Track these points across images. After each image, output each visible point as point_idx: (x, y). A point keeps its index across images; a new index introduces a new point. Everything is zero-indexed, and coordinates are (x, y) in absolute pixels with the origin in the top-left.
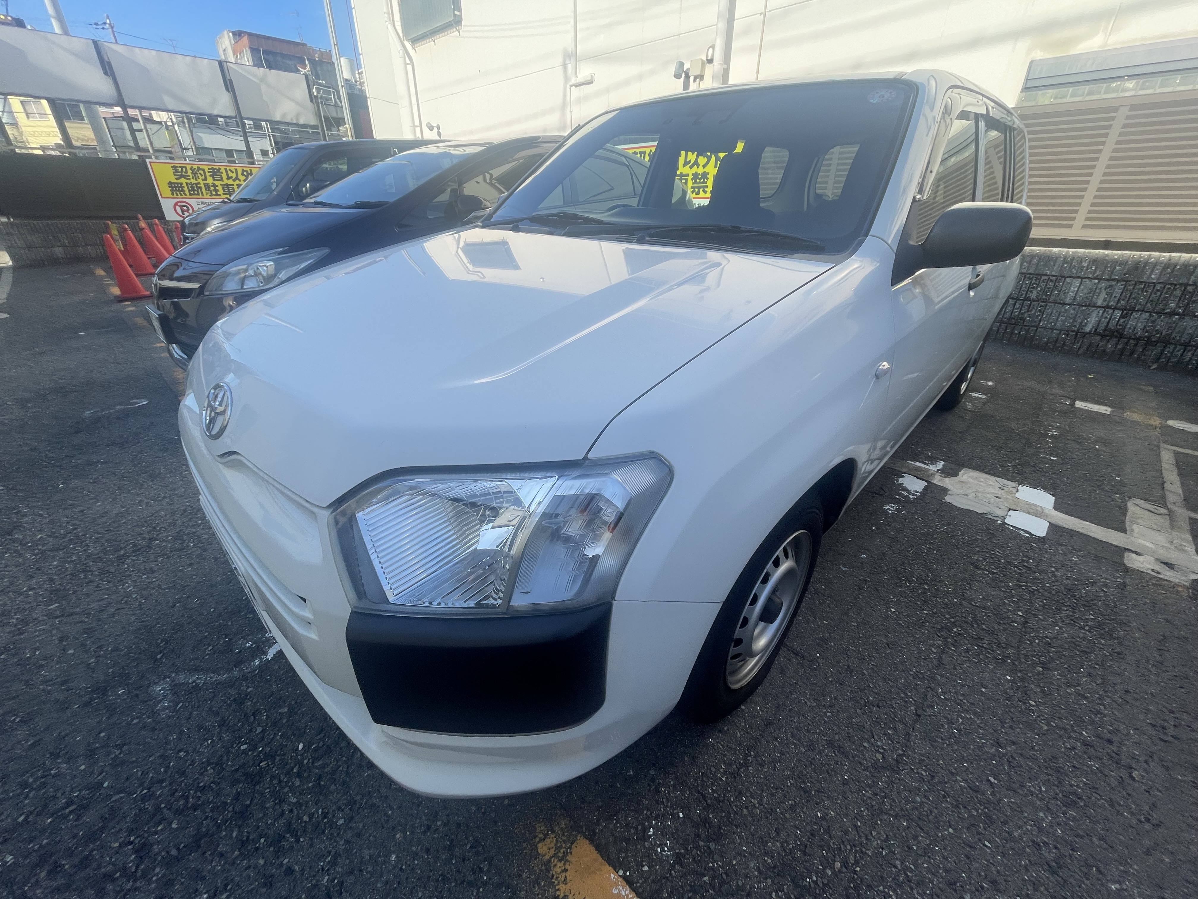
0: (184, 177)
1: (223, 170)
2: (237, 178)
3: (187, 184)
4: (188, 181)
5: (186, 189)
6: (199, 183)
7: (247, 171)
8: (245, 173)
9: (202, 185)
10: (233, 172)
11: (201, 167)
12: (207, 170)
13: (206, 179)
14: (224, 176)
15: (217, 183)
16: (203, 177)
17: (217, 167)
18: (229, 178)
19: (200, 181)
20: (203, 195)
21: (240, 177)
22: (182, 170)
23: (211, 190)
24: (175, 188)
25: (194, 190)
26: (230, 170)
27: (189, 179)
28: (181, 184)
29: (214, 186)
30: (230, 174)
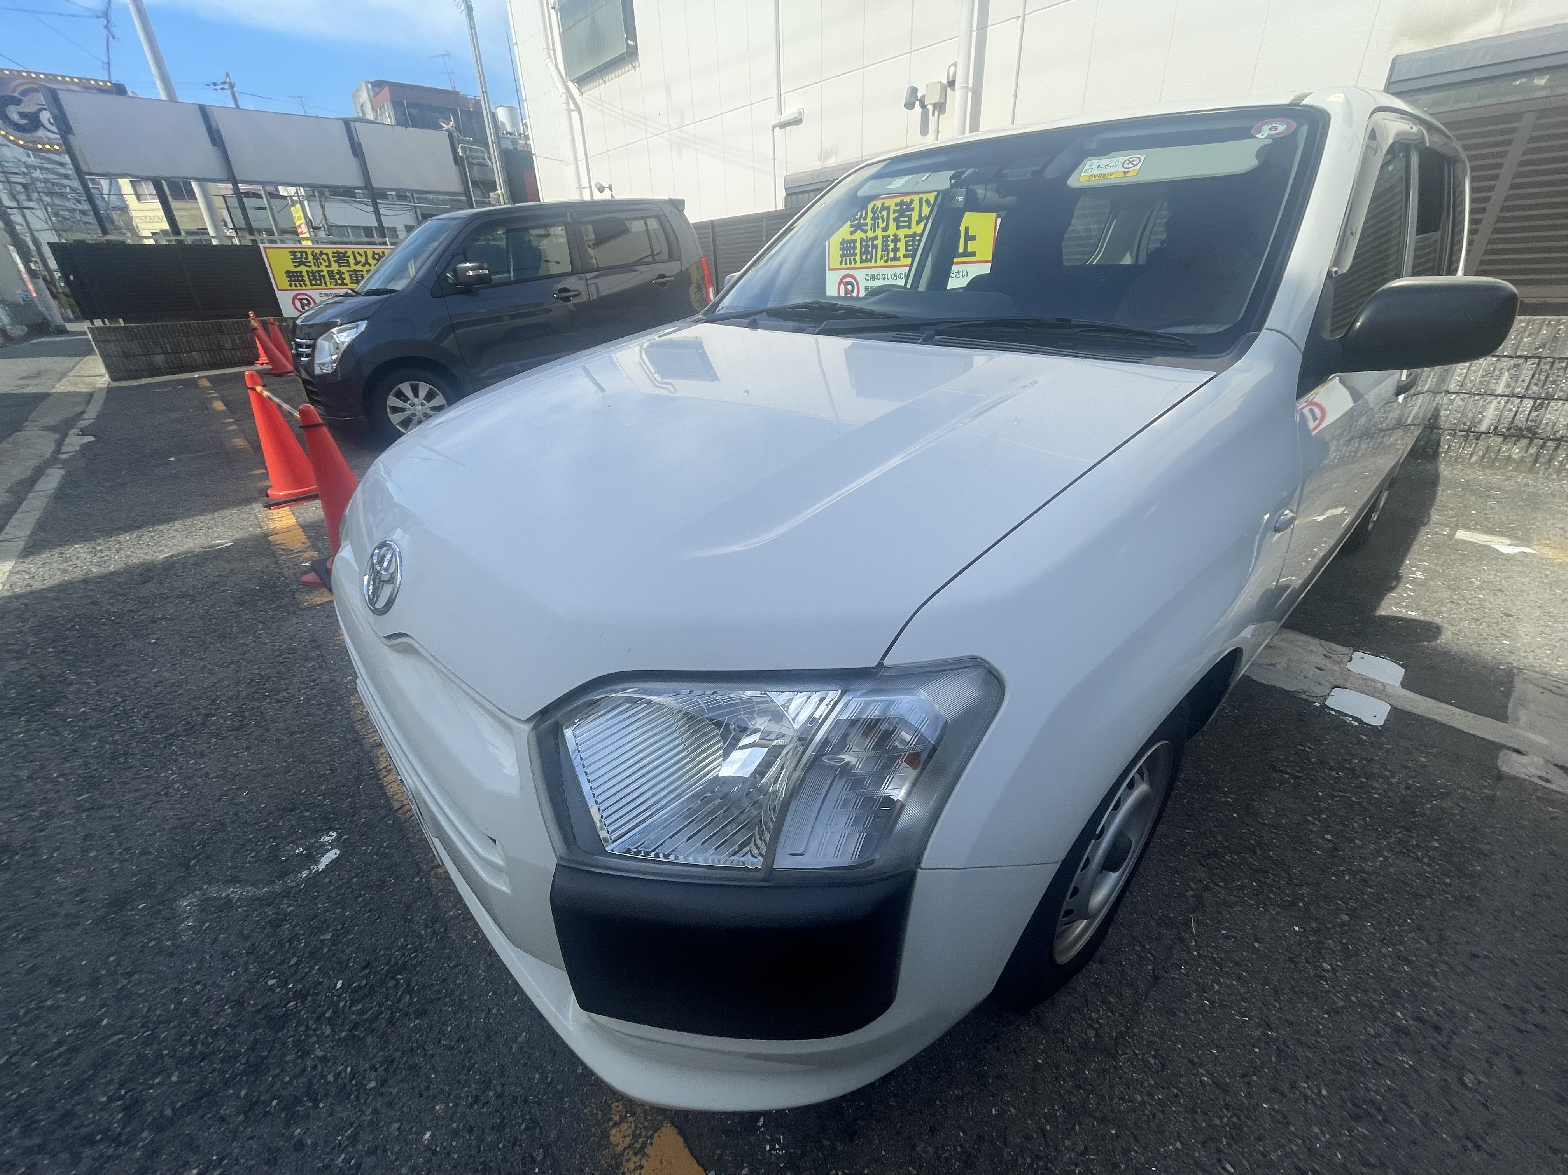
0: (304, 264)
1: (350, 254)
2: (367, 263)
3: (308, 272)
4: (309, 269)
5: (306, 278)
6: (322, 271)
7: (378, 254)
8: (377, 256)
9: (325, 273)
10: (361, 255)
11: (324, 251)
12: (331, 255)
13: (329, 266)
14: (352, 261)
15: (343, 270)
16: (327, 264)
17: (343, 251)
18: (357, 263)
19: (323, 268)
20: (326, 285)
21: (371, 261)
22: (302, 255)
23: (337, 279)
24: (294, 278)
25: (316, 279)
26: (358, 253)
27: (310, 266)
28: (301, 272)
29: (340, 273)
30: (359, 258)
